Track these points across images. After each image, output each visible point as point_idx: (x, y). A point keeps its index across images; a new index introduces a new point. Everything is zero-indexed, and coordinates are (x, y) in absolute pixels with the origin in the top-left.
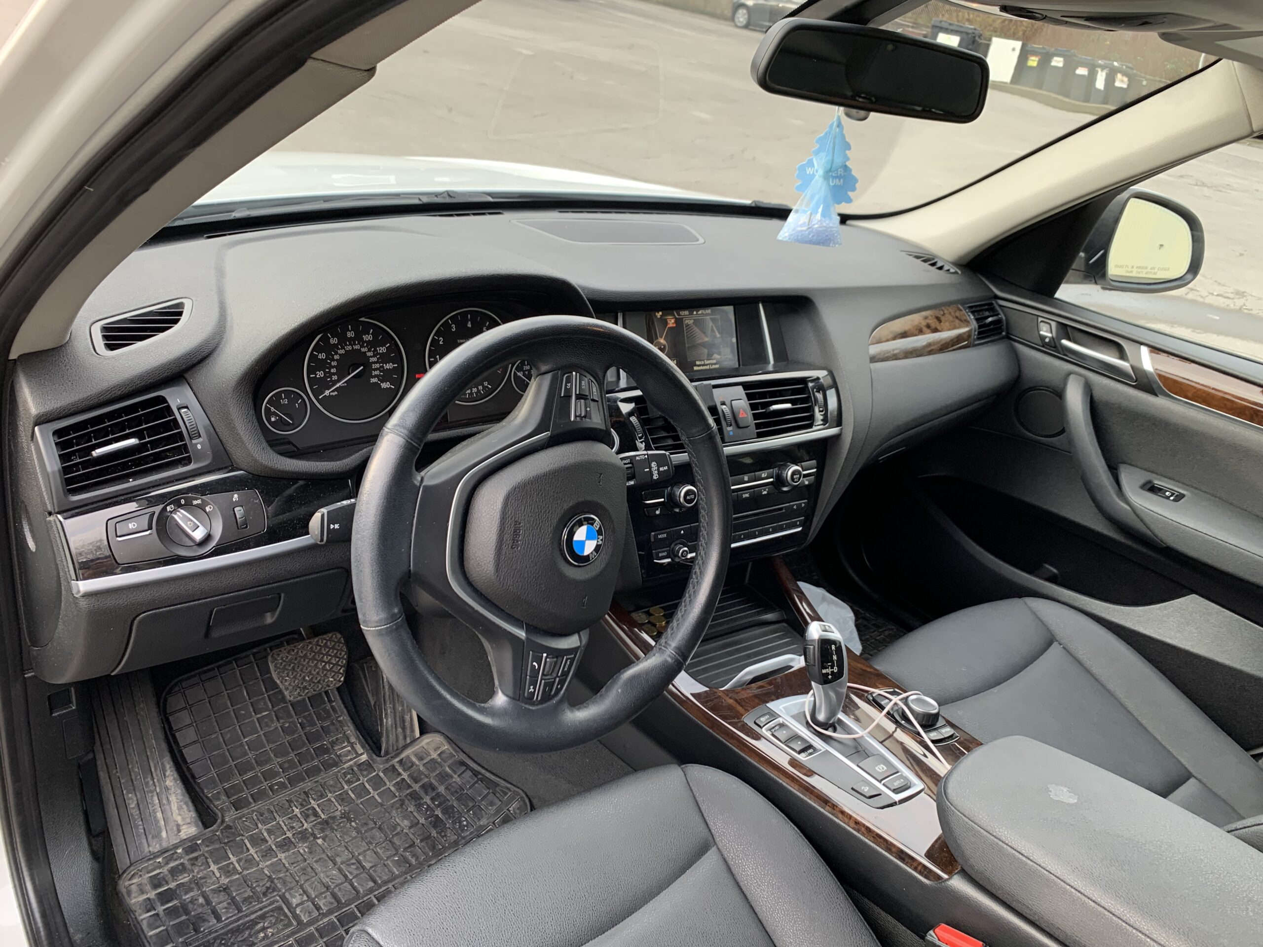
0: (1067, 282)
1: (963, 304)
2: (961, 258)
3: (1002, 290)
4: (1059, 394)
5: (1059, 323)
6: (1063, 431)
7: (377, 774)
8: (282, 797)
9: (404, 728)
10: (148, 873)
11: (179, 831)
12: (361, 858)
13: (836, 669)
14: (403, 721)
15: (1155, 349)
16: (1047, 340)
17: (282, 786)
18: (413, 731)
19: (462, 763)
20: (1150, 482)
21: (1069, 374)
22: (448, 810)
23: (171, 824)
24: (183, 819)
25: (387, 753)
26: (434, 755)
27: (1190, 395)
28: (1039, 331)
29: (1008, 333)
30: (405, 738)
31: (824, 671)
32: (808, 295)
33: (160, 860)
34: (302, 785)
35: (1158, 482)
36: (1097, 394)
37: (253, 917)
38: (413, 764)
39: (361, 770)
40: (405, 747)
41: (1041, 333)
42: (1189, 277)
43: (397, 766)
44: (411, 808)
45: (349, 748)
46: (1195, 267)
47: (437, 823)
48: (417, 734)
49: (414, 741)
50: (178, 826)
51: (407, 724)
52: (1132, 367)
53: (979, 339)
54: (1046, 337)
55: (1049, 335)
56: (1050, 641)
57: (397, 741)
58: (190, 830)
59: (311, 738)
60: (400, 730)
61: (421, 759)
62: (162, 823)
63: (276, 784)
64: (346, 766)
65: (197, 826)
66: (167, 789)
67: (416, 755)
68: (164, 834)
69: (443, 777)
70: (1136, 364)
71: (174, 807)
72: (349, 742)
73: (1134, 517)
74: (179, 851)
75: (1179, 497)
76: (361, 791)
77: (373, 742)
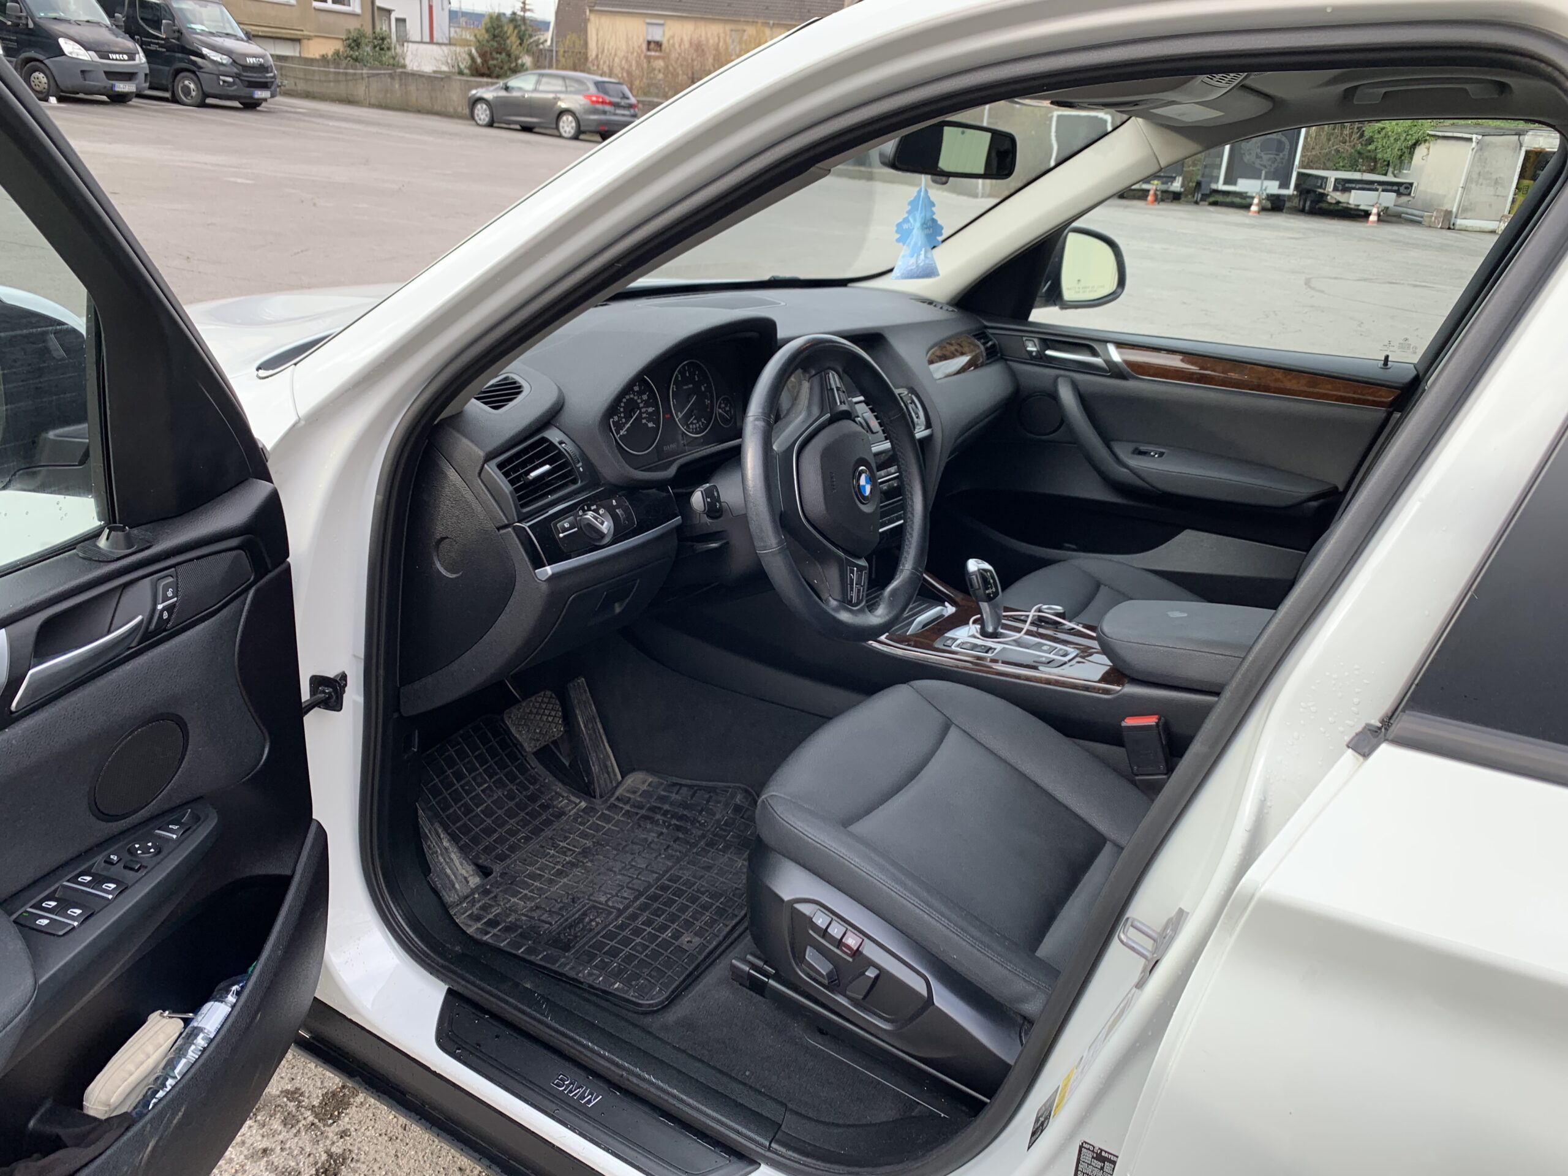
0: (1036, 307)
1: (969, 334)
2: (953, 299)
3: (989, 321)
4: (1054, 396)
5: (1040, 339)
6: (1062, 422)
7: (603, 813)
8: (533, 845)
9: (608, 773)
10: (463, 914)
11: (468, 882)
12: (634, 863)
13: (994, 590)
14: (606, 767)
15: (1119, 345)
16: (1034, 354)
17: (527, 839)
18: (615, 775)
19: (675, 784)
20: (1136, 449)
21: (1057, 377)
22: (681, 818)
23: (460, 877)
24: (467, 872)
25: (601, 797)
26: (645, 787)
27: (1151, 372)
28: (1026, 348)
29: (1002, 355)
30: (611, 782)
31: (987, 592)
32: (882, 332)
33: (465, 905)
34: (543, 834)
35: (1143, 448)
36: (1081, 388)
37: (577, 916)
38: (630, 799)
39: (585, 813)
40: (616, 788)
41: (1029, 349)
42: (1119, 290)
43: (616, 803)
44: (649, 826)
45: (566, 801)
46: (1122, 282)
47: (678, 828)
48: (619, 778)
49: (619, 784)
50: (465, 878)
51: (610, 770)
52: (1105, 361)
53: (988, 359)
54: (1032, 352)
55: (1035, 349)
56: (1098, 585)
57: (606, 785)
58: (475, 881)
59: (533, 798)
60: (606, 775)
61: (634, 792)
62: (453, 877)
63: (522, 838)
64: (572, 813)
65: (479, 876)
66: (446, 849)
67: (628, 791)
68: (457, 886)
69: (663, 799)
70: (1106, 358)
71: (457, 863)
72: (563, 797)
73: (1131, 475)
74: (476, 896)
75: (1161, 454)
76: (597, 828)
77: (586, 790)
